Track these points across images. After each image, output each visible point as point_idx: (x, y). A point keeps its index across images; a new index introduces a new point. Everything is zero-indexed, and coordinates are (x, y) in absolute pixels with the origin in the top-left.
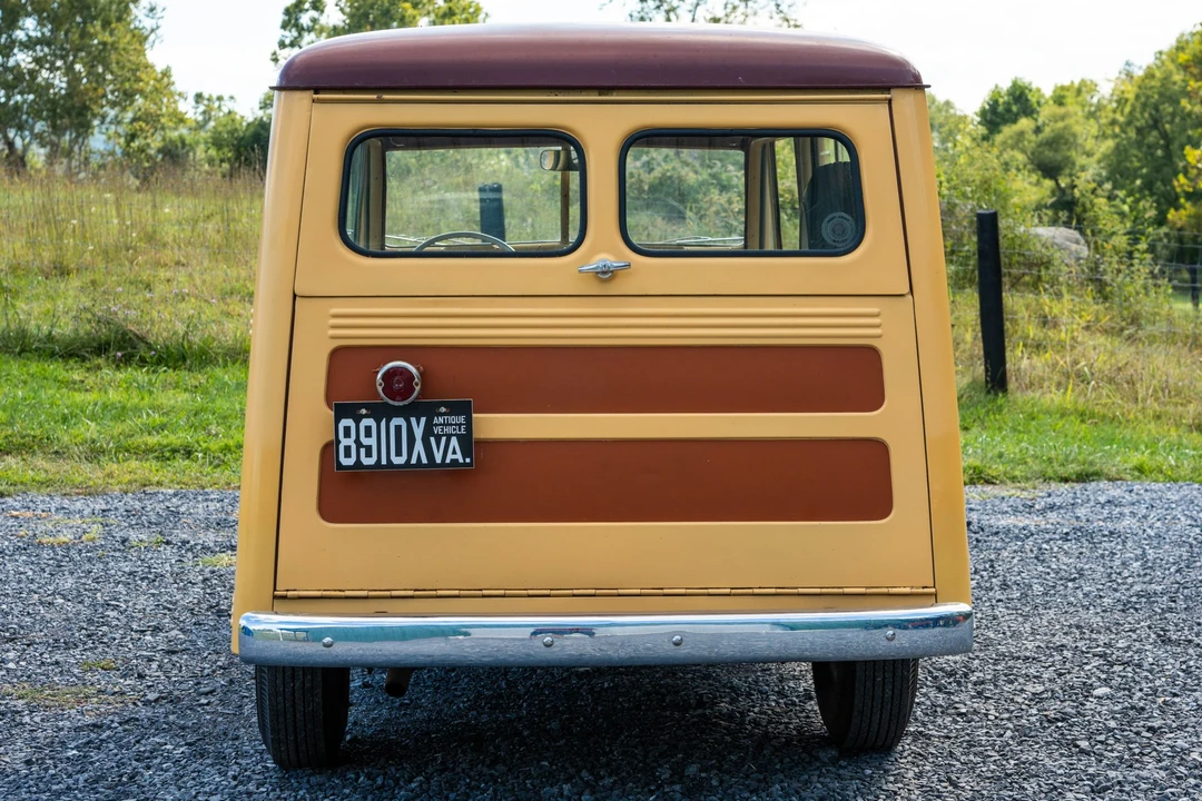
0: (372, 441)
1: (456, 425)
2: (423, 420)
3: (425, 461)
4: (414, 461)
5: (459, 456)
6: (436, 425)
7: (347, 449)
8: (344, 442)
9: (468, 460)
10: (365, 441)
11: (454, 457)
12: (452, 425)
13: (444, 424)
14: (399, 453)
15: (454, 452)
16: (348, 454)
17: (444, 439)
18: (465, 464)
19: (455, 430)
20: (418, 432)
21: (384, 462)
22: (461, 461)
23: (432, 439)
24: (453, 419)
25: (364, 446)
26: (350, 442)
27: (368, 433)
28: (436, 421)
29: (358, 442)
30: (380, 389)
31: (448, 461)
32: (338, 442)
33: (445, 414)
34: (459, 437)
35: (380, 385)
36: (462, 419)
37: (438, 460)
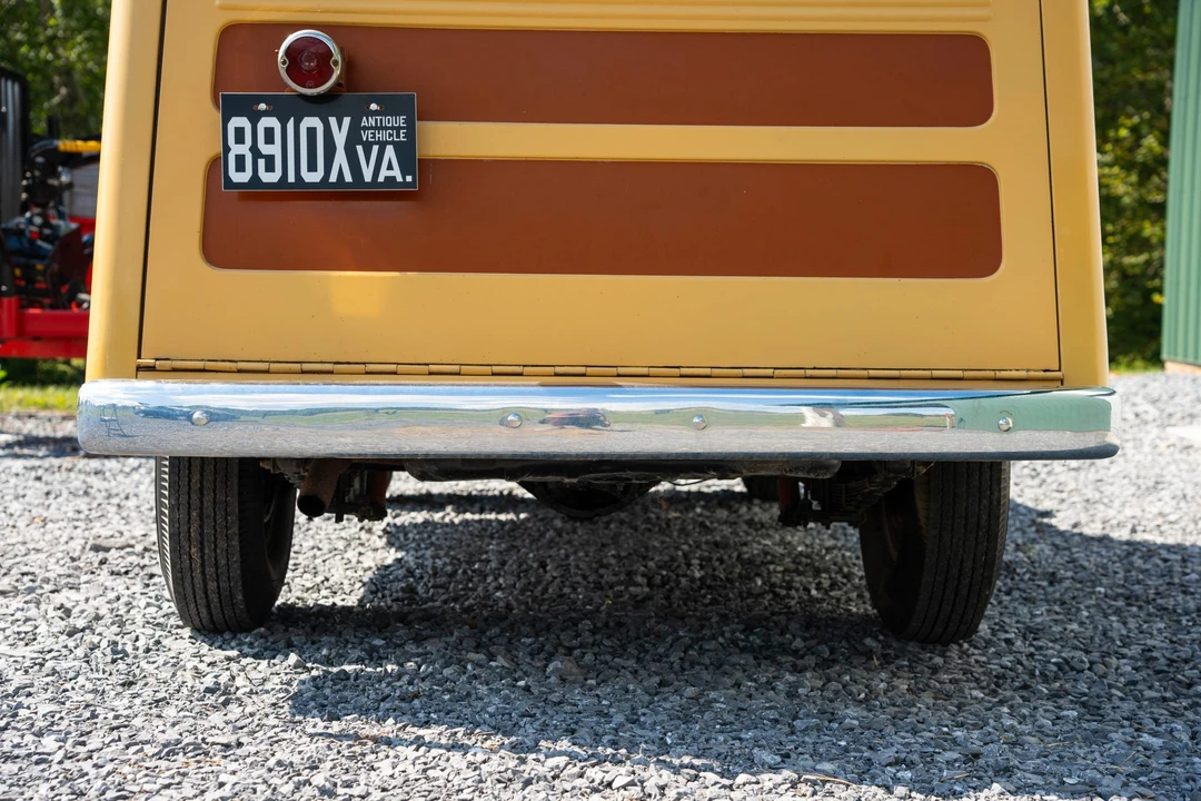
0: (274, 150)
1: (392, 128)
2: (347, 121)
3: (348, 178)
4: (333, 178)
5: (396, 173)
6: (365, 128)
7: (240, 160)
8: (236, 149)
9: (409, 179)
10: (265, 149)
11: (390, 173)
12: (386, 128)
13: (376, 128)
14: (312, 167)
15: (390, 167)
16: (240, 167)
17: (375, 149)
18: (404, 183)
19: (390, 135)
20: (340, 138)
21: (291, 178)
22: (399, 179)
23: (360, 149)
24: (389, 121)
25: (262, 156)
26: (244, 149)
27: (269, 139)
28: (364, 122)
29: (254, 150)
30: (282, 69)
31: (381, 179)
32: (227, 149)
33: (375, 113)
34: (397, 146)
35: (284, 63)
36: (401, 121)
37: (368, 177)
